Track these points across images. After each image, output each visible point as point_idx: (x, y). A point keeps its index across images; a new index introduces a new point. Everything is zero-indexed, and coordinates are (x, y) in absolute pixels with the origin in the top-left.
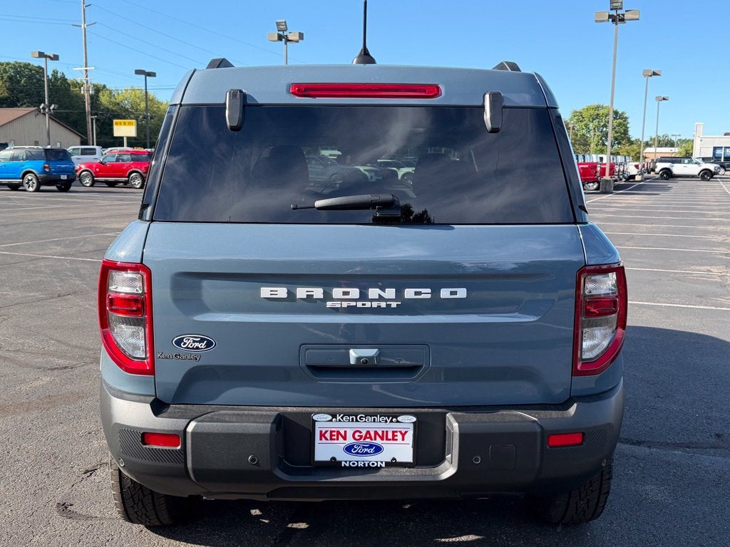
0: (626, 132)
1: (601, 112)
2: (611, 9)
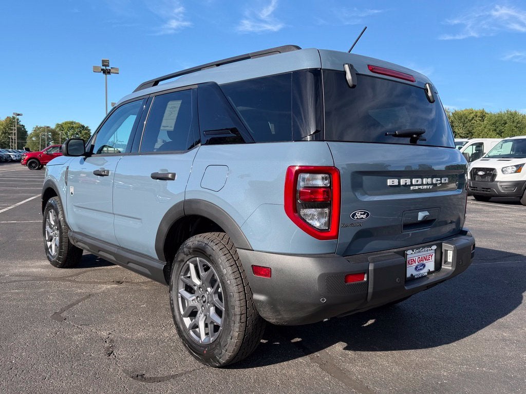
2: (103, 66)
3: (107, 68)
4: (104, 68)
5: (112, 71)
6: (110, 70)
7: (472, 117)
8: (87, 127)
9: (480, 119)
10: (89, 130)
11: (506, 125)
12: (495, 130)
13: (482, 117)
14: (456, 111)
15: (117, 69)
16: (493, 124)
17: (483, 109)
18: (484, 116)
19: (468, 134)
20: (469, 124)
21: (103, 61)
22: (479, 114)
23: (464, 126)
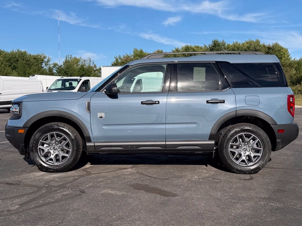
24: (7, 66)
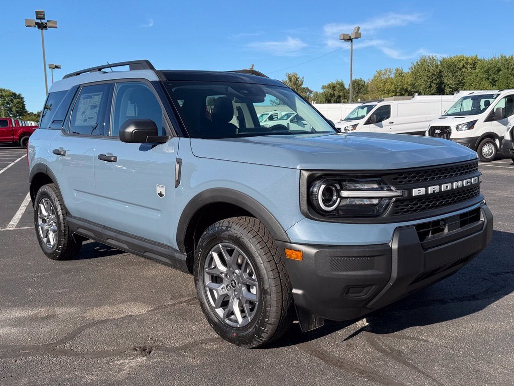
0: (23, 106)
1: (4, 94)
2: (37, 19)
3: (43, 21)
4: (39, 21)
5: (49, 24)
6: (46, 23)
7: (462, 64)
8: (20, 95)
9: (472, 66)
10: (22, 98)
11: (501, 73)
12: (488, 79)
13: (474, 64)
14: (444, 59)
15: (55, 22)
16: (486, 72)
17: (477, 56)
18: (476, 63)
19: (458, 84)
20: (459, 73)
21: (37, 13)
22: (470, 61)
23: (453, 76)
24: (484, 79)
